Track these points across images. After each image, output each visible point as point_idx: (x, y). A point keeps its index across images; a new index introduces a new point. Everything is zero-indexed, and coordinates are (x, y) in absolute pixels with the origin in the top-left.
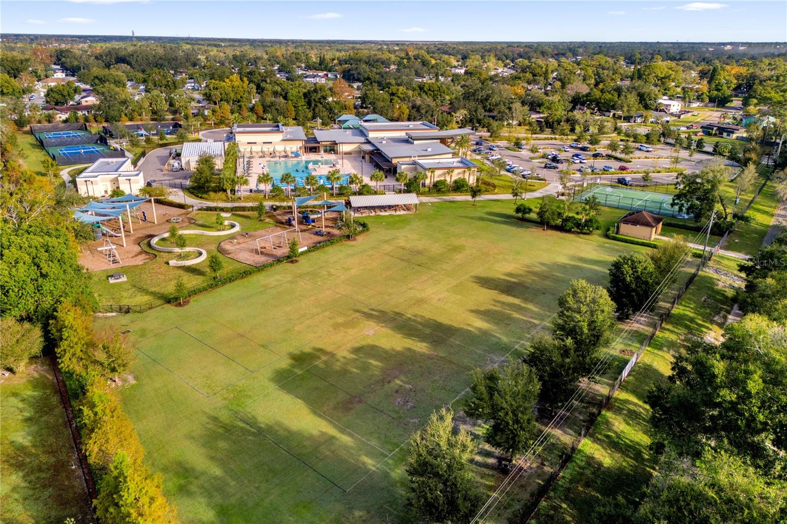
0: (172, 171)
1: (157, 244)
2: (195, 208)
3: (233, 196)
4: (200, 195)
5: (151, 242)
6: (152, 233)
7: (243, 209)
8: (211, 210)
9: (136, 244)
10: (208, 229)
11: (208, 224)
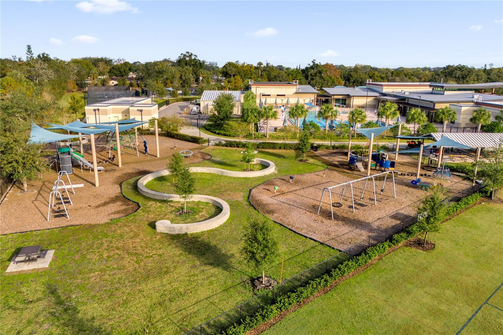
0: (190, 114)
1: (147, 186)
2: (212, 143)
3: (257, 133)
4: (217, 131)
5: (140, 181)
6: (147, 168)
7: (274, 146)
8: (231, 146)
9: (116, 183)
10: (229, 168)
11: (228, 162)
